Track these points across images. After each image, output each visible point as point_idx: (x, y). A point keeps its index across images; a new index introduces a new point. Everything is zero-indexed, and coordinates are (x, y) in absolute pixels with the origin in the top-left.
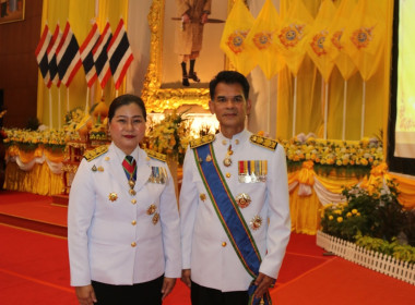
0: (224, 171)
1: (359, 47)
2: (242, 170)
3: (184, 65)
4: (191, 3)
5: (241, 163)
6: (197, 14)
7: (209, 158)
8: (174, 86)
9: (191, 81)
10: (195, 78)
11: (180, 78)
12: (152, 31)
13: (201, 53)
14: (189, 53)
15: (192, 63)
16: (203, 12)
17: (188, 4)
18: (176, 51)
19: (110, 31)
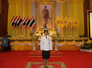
1: (76, 24)
3: (44, 25)
4: (45, 15)
6: (46, 17)
9: (46, 28)
10: (46, 27)
11: (43, 27)
14: (45, 23)
15: (46, 25)
16: (47, 17)
17: (44, 15)
18: (42, 23)
19: (29, 18)
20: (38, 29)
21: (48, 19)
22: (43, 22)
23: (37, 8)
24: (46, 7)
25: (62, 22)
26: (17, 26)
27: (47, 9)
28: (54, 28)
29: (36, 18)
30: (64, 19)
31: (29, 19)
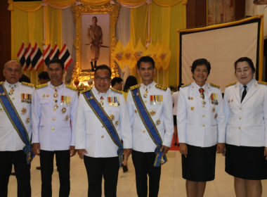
0: (144, 99)
2: (151, 99)
3: (92, 63)
4: (94, 39)
5: (151, 96)
6: (96, 43)
7: (138, 94)
8: (88, 71)
12: (75, 48)
13: (99, 59)
14: (94, 58)
15: (96, 62)
16: (99, 43)
18: (88, 57)
19: (57, 48)
20: (77, 70)
21: (101, 48)
22: (90, 56)
23: (75, 23)
24: (95, 19)
25: (128, 56)
26: (31, 66)
27: (98, 24)
28: (115, 69)
29: (74, 46)
30: (135, 48)
31: (58, 50)
